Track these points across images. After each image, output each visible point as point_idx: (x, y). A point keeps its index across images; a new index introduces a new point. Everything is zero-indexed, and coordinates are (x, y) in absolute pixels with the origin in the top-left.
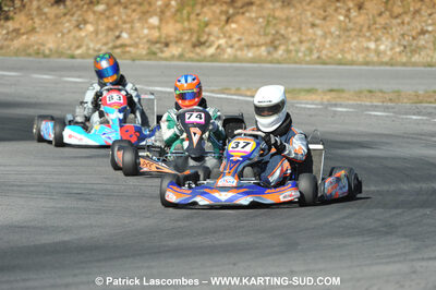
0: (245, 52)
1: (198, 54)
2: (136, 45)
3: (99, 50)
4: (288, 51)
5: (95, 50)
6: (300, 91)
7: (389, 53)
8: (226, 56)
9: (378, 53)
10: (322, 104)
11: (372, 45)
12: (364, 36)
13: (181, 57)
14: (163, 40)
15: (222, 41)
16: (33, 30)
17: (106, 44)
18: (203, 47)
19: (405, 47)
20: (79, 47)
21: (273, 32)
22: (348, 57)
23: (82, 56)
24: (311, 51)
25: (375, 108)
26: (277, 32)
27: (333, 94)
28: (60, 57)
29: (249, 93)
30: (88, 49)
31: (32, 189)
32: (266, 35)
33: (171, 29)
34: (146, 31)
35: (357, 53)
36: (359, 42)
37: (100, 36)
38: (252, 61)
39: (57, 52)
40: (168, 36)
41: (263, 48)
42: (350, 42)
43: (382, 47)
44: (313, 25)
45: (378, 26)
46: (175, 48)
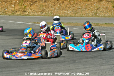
0: (35, 13)
1: (24, 14)
2: (9, 12)
4: (46, 13)
7: (70, 14)
8: (31, 15)
9: (67, 14)
11: (66, 12)
12: (64, 9)
13: (20, 15)
15: (30, 11)
17: (1, 11)
18: (25, 12)
19: (74, 12)
24: (51, 13)
26: (43, 9)
32: (40, 9)
33: (17, 8)
34: (11, 8)
35: (63, 14)
36: (63, 11)
38: (38, 15)
40: (16, 10)
41: (40, 13)
42: (61, 11)
43: (68, 12)
44: (52, 7)
45: (67, 7)
46: (18, 13)
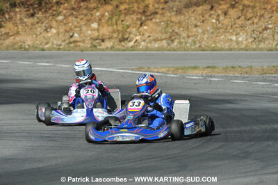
0: (153, 44)
1: (123, 46)
2: (83, 41)
3: (60, 45)
4: (181, 43)
5: (57, 45)
6: (189, 68)
7: (244, 42)
8: (141, 47)
9: (238, 43)
10: (202, 76)
11: (234, 38)
12: (229, 32)
13: (112, 48)
14: (100, 38)
15: (138, 38)
16: (18, 33)
17: (64, 41)
18: (126, 42)
19: (255, 39)
20: (47, 43)
21: (171, 31)
22: (219, 45)
23: (49, 49)
24: (194, 42)
25: (236, 78)
26: (173, 31)
27: (209, 70)
28: (34, 50)
29: (156, 70)
30: (53, 44)
31: (18, 135)
32: (166, 33)
33: (106, 30)
34: (90, 32)
35: (225, 43)
36: (225, 36)
37: (60, 36)
38: (158, 49)
39: (33, 46)
40: (103, 35)
41: (164, 41)
42: (220, 36)
43: (240, 39)
44: (196, 26)
45: (237, 25)
46: (108, 42)
